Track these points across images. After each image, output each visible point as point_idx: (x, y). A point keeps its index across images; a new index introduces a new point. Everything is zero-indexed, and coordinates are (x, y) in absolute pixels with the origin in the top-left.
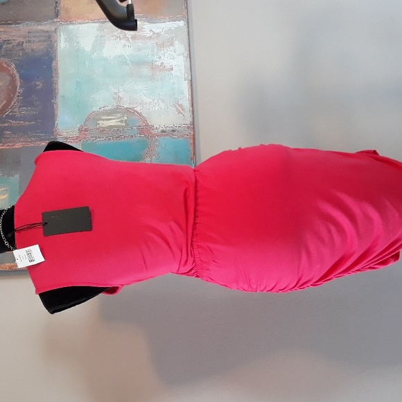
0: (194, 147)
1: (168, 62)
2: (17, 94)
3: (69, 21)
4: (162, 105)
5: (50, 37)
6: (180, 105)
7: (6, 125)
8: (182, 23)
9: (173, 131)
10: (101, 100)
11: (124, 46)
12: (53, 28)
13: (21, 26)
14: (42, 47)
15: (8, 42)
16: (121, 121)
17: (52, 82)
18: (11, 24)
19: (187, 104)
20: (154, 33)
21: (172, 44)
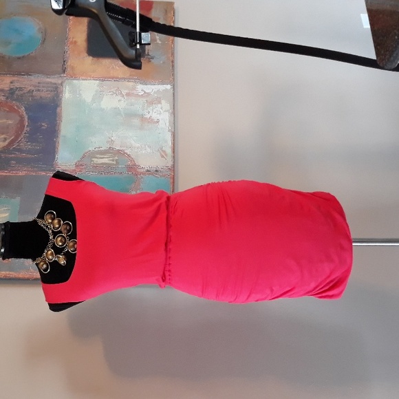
0: (173, 185)
1: (155, 116)
2: (25, 131)
3: (74, 76)
4: (149, 150)
5: (57, 88)
6: (164, 152)
7: (13, 155)
8: (169, 87)
9: (156, 171)
10: (97, 142)
11: (119, 101)
12: (60, 82)
13: (32, 78)
14: (49, 96)
15: (21, 89)
16: (113, 160)
17: (56, 125)
18: (24, 75)
19: (169, 151)
20: (145, 92)
21: (160, 102)
